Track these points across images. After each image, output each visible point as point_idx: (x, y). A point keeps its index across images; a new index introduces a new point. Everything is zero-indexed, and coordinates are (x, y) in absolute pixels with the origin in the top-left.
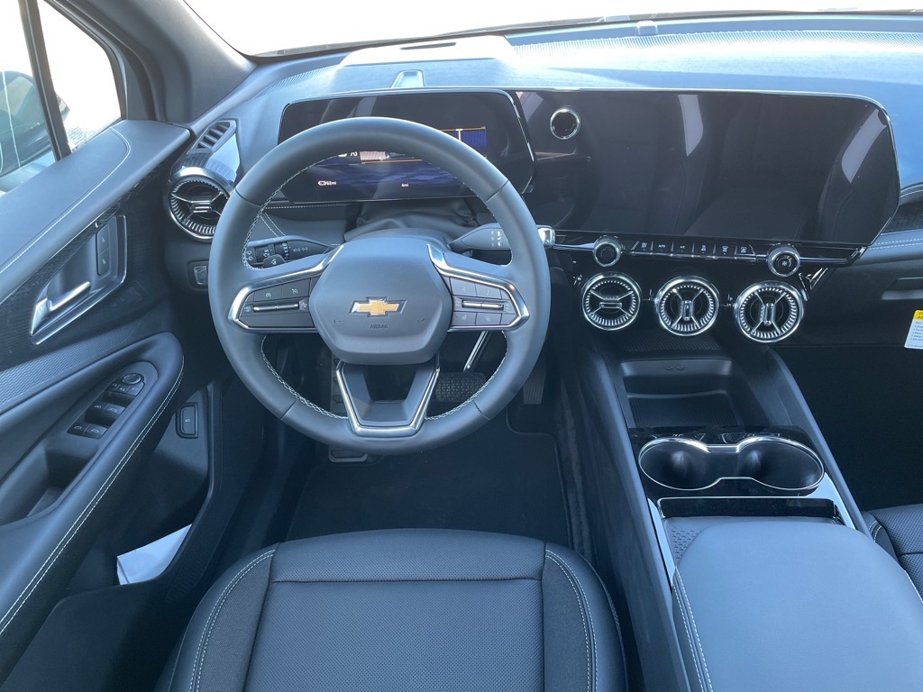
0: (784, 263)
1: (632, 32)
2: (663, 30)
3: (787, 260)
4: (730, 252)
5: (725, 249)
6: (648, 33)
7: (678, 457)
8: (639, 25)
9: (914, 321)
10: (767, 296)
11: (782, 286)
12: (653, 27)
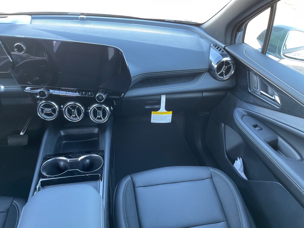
0: (100, 98)
1: (77, 19)
2: (87, 19)
3: (100, 97)
4: (85, 94)
5: (84, 93)
6: (82, 19)
7: (62, 164)
8: (81, 16)
9: (152, 114)
10: (99, 108)
11: (103, 105)
12: (84, 18)
